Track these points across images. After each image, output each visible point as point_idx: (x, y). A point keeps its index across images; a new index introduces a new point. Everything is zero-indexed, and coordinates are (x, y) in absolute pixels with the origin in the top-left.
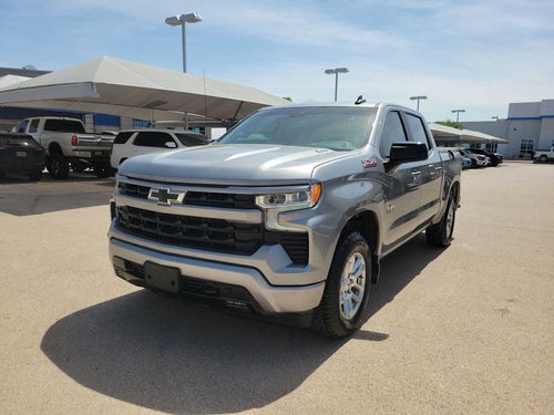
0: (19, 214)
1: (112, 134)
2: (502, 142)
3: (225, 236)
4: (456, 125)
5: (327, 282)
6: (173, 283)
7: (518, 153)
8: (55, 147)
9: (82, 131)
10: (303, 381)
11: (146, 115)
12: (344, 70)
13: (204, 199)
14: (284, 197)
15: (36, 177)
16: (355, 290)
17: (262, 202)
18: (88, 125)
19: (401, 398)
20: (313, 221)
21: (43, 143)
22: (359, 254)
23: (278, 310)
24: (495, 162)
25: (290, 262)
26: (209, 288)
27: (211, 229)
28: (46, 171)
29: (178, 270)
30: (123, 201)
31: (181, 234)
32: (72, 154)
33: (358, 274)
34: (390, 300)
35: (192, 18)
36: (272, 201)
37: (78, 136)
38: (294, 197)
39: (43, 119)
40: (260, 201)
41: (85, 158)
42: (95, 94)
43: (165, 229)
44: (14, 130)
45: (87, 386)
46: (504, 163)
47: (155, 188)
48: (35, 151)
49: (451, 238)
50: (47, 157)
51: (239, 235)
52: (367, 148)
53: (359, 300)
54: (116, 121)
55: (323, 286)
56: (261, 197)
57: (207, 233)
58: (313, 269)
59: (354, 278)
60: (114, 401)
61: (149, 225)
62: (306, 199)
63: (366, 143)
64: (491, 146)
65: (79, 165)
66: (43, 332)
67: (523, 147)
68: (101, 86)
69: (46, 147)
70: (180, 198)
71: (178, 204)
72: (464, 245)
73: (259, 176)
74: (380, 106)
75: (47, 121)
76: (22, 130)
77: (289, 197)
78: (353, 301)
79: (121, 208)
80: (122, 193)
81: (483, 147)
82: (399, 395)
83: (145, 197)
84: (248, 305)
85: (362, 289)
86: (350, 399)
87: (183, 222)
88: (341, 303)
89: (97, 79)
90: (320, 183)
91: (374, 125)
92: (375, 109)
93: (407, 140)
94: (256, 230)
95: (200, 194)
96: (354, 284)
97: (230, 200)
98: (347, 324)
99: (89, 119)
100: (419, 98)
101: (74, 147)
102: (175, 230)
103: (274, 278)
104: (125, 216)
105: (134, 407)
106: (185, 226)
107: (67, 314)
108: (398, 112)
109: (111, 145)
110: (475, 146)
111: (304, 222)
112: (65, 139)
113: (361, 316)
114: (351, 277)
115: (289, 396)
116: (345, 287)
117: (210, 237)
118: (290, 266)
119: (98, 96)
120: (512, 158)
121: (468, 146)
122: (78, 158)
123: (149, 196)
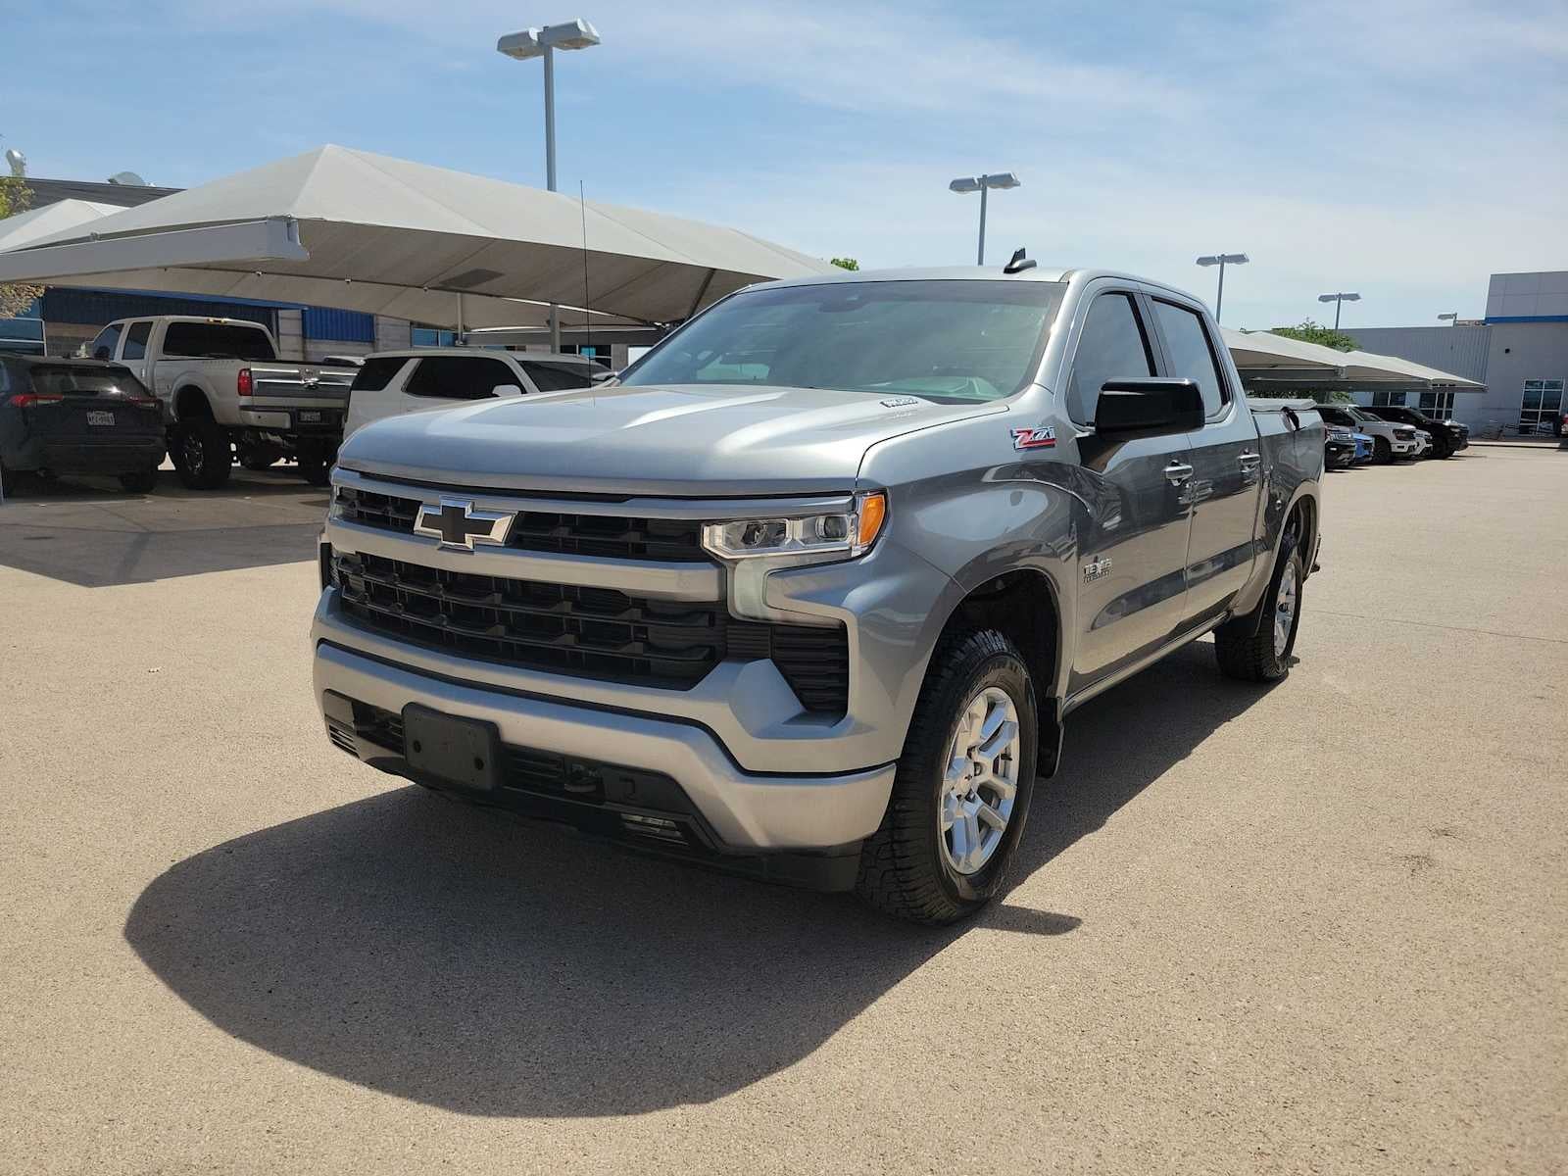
0: (89, 580)
1: (350, 365)
2: (1465, 389)
3: (620, 635)
4: (1332, 339)
5: (903, 765)
6: (479, 764)
7: (1515, 419)
8: (192, 398)
9: (267, 355)
10: (826, 1036)
11: (444, 310)
12: (1006, 181)
13: (563, 532)
14: (782, 529)
15: (140, 482)
16: (987, 793)
17: (719, 542)
18: (288, 337)
19: (1097, 1088)
20: (860, 595)
21: (160, 389)
22: (998, 693)
23: (761, 840)
24: (1444, 446)
25: (797, 708)
26: (576, 778)
27: (582, 617)
28: (167, 465)
29: (492, 728)
30: (351, 541)
31: (501, 629)
32: (236, 418)
33: (998, 749)
34: (1095, 825)
35: (570, 37)
36: (748, 539)
37: (256, 368)
38: (811, 528)
39: (161, 323)
40: (714, 539)
41: (274, 431)
42: (297, 251)
43: (460, 615)
44: (83, 353)
45: (241, 1035)
46: (1474, 448)
47: (433, 504)
48: (138, 411)
49: (1288, 658)
50: (170, 427)
51: (658, 633)
52: (1032, 395)
53: (1001, 820)
54: (361, 328)
55: (890, 776)
56: (719, 530)
57: (573, 627)
58: (861, 729)
59: (986, 760)
60: (310, 1076)
61: (416, 604)
62: (843, 535)
63: (1028, 380)
64: (1437, 397)
65: (258, 448)
66: (133, 892)
67: (1529, 402)
68: (314, 228)
69: (170, 400)
70: (500, 531)
71: (493, 548)
72: (1328, 679)
73: (712, 470)
74: (1074, 280)
75: (173, 326)
76: (103, 353)
77: (795, 530)
78: (982, 823)
79: (345, 560)
80: (347, 518)
81: (1412, 401)
82: (1092, 1080)
83: (407, 528)
84: (682, 826)
85: (1009, 791)
86: (955, 1087)
87: (508, 598)
88: (944, 826)
89: (303, 209)
90: (883, 491)
91: (1055, 330)
92: (1059, 289)
93: (1154, 373)
94: (704, 621)
95: (551, 519)
96: (987, 776)
97: (633, 537)
98: (963, 887)
99: (289, 324)
100: (1223, 259)
101: (244, 400)
102: (484, 618)
103: (753, 752)
104: (357, 582)
105: (364, 1092)
106: (513, 609)
107: (201, 849)
108: (1131, 297)
109: (345, 394)
110: (1388, 400)
111: (835, 597)
112: (219, 376)
113: (1004, 866)
114: (977, 757)
115: (786, 1073)
116: (956, 782)
117: (581, 639)
118: (796, 719)
119: (306, 256)
120: (1496, 434)
121: (1366, 398)
122: (255, 429)
123: (418, 526)
